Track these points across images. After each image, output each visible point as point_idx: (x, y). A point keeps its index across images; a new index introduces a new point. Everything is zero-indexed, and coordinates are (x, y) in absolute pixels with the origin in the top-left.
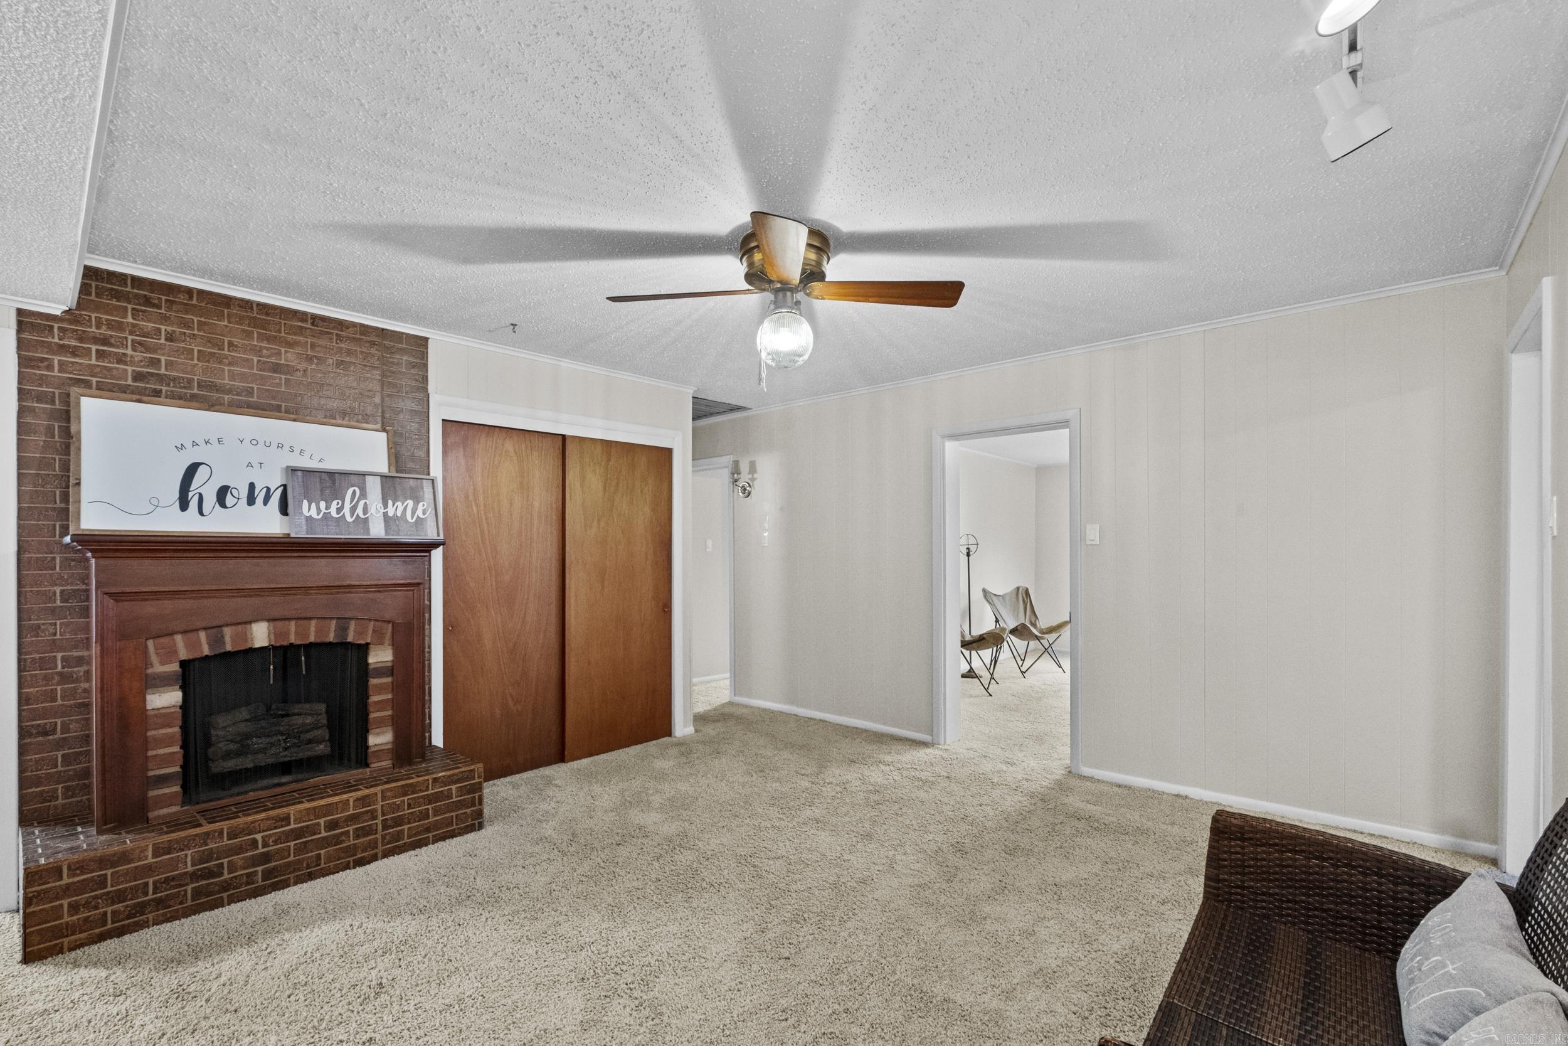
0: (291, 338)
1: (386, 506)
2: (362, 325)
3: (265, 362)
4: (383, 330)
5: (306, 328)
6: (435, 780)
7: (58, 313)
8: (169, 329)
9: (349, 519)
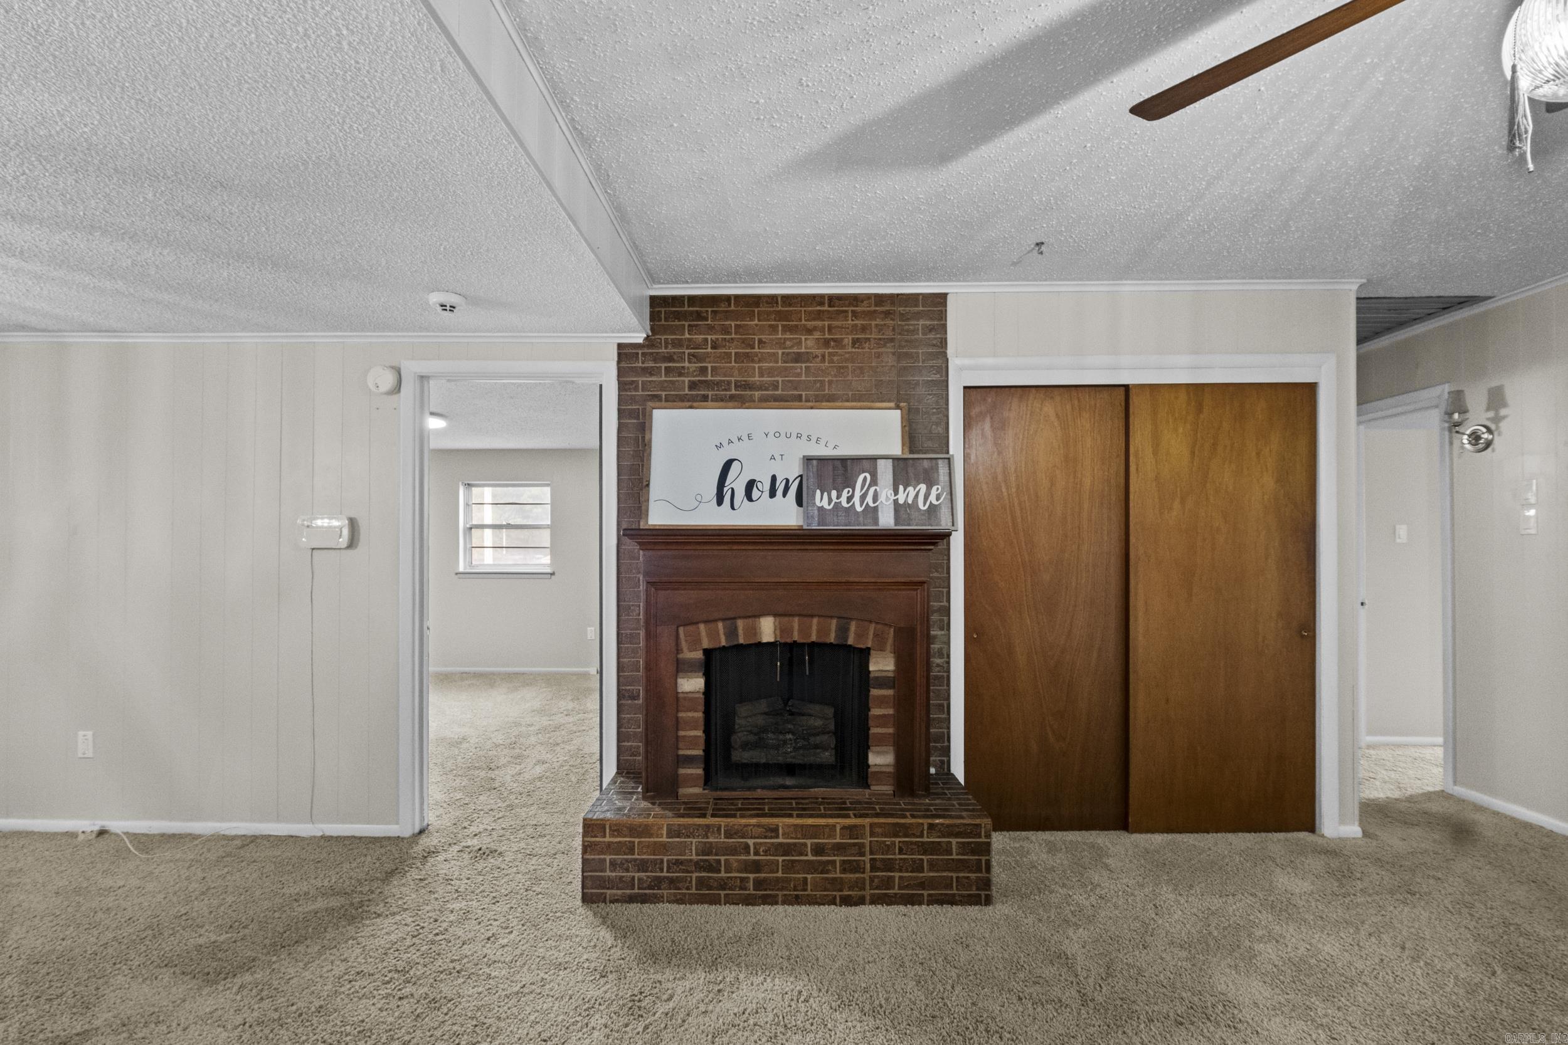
0: (810, 324)
1: (896, 492)
2: (877, 296)
3: (788, 354)
4: (898, 295)
5: (823, 311)
6: (931, 827)
7: (641, 341)
8: (714, 337)
9: (859, 509)
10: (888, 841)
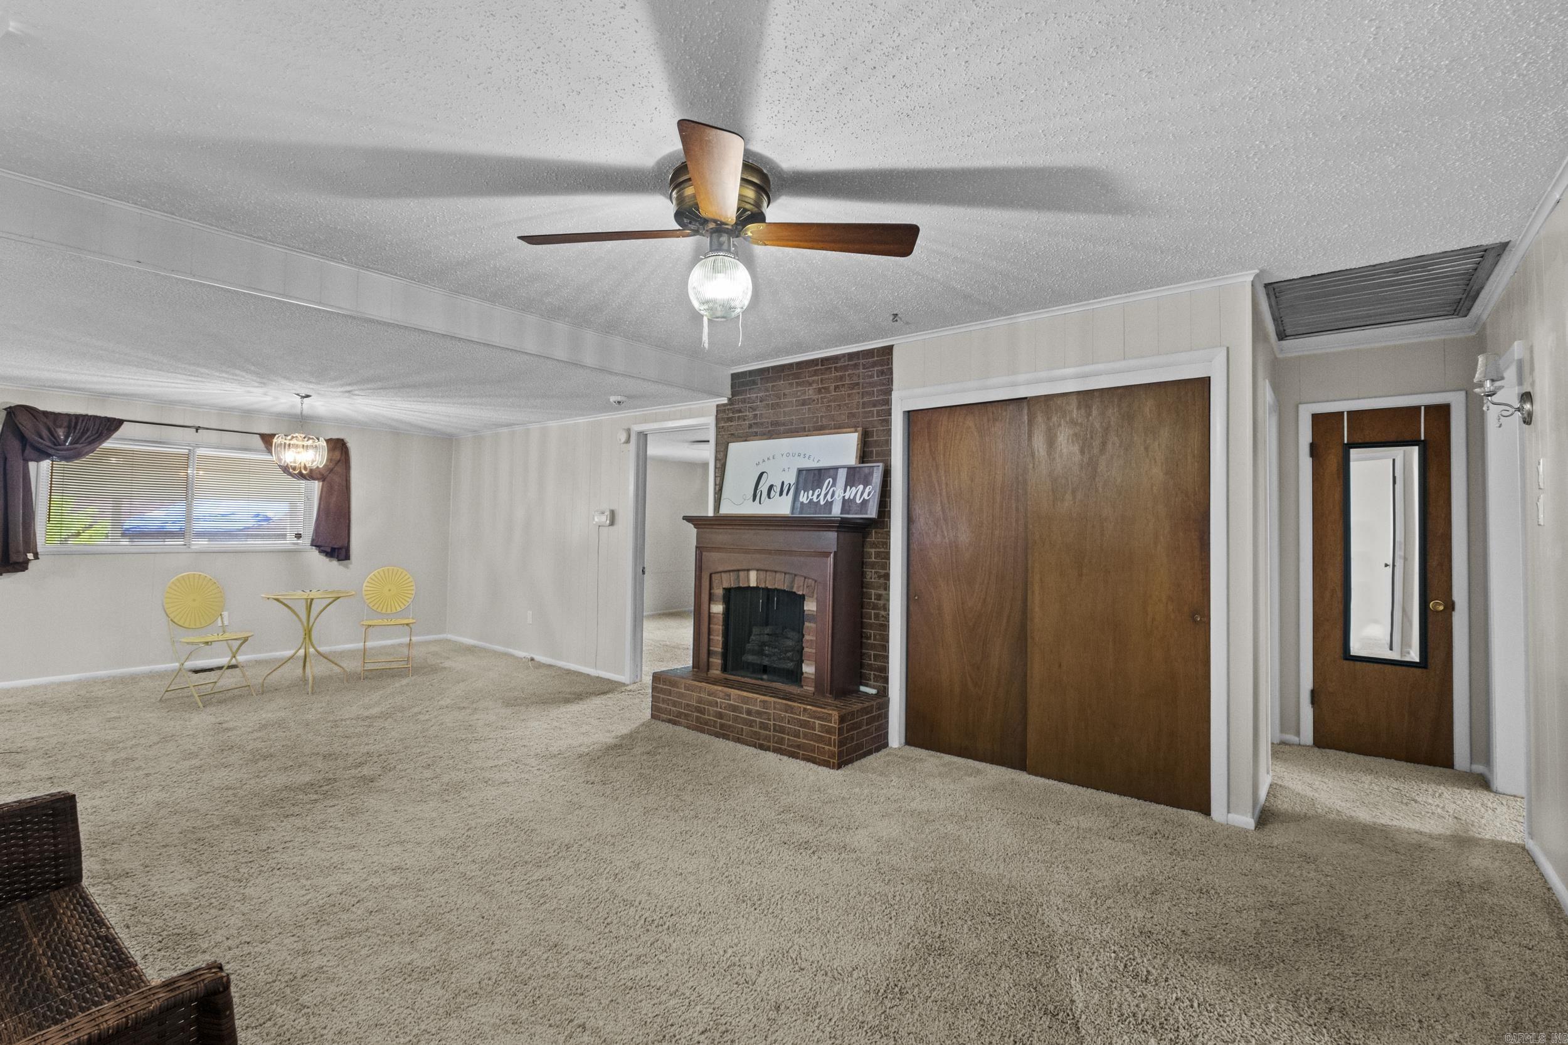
0: (811, 379)
1: (845, 491)
2: (849, 354)
3: (799, 400)
4: (862, 351)
5: (818, 370)
6: (805, 709)
7: (726, 402)
8: (761, 395)
9: (822, 503)
10: (783, 714)
